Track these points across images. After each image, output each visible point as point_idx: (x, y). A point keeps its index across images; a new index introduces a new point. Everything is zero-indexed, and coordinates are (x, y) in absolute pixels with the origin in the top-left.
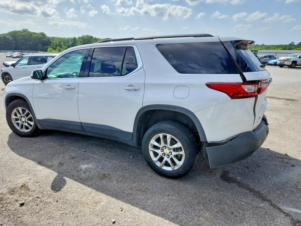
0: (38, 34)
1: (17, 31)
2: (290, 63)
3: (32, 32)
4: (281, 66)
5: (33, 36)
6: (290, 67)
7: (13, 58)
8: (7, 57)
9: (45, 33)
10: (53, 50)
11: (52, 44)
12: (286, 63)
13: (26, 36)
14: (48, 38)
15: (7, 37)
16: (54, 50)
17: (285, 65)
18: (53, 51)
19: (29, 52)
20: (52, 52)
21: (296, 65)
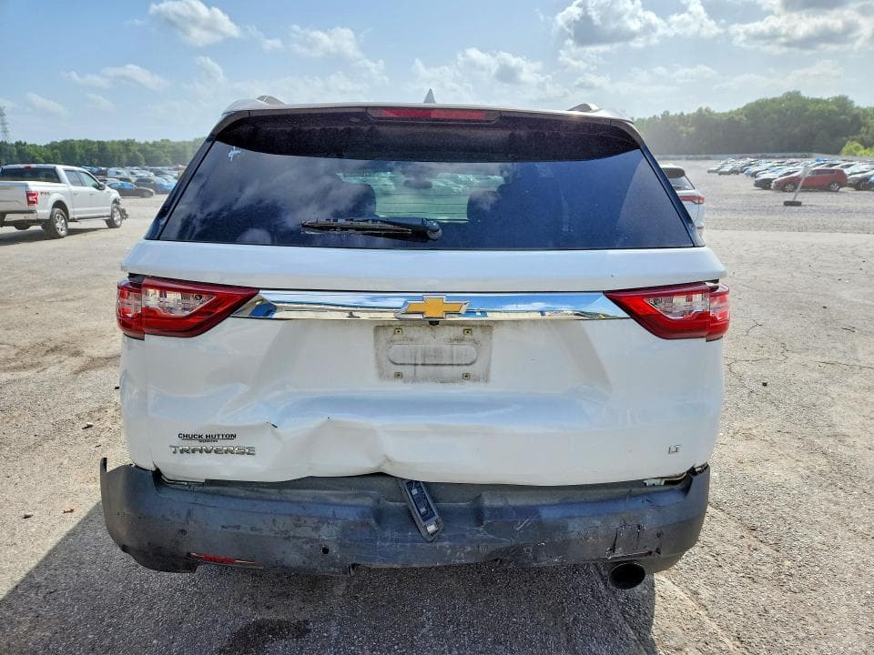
0: (826, 102)
1: (767, 100)
3: (810, 97)
5: (811, 109)
7: (720, 174)
8: (709, 172)
9: (850, 98)
10: (862, 147)
11: (864, 129)
13: (789, 113)
14: (856, 112)
15: (737, 118)
16: (866, 148)
18: (862, 151)
19: (784, 157)
20: (855, 155)
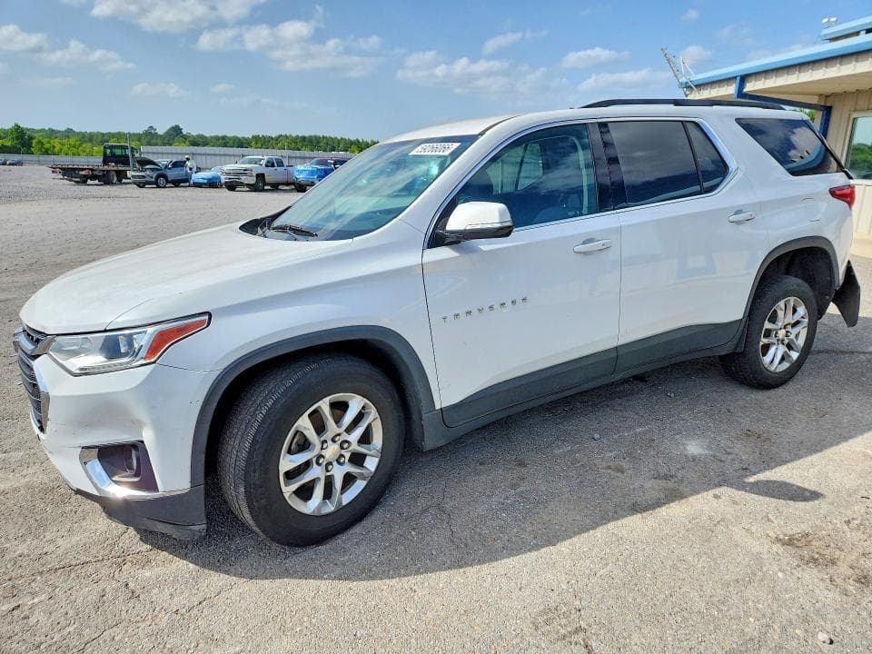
2: (252, 180)
4: (232, 186)
6: (254, 188)
12: (244, 179)
17: (242, 184)
21: (265, 184)
